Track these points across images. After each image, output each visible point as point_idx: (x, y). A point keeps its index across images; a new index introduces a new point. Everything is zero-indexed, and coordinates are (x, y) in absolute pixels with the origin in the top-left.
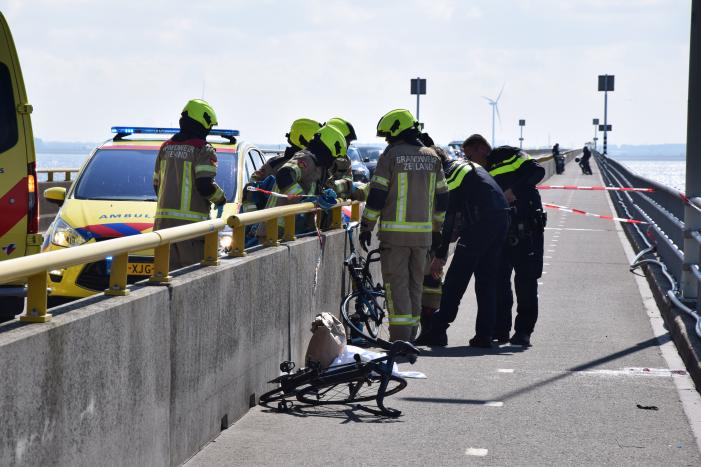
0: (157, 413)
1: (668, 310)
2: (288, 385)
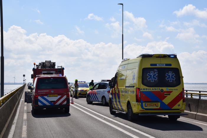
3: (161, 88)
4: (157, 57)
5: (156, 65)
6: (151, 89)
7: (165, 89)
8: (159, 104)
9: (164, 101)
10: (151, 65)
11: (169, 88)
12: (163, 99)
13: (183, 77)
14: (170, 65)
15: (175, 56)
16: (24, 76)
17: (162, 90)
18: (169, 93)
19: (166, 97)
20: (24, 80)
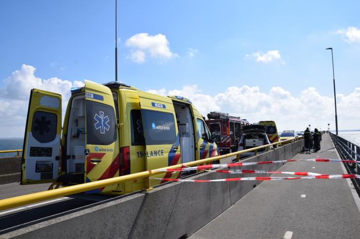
5: (266, 125)
14: (272, 125)
15: (274, 122)
17: (87, 152)
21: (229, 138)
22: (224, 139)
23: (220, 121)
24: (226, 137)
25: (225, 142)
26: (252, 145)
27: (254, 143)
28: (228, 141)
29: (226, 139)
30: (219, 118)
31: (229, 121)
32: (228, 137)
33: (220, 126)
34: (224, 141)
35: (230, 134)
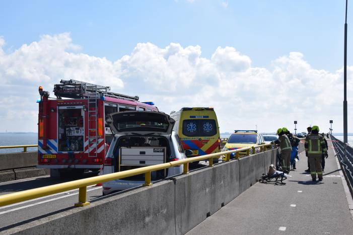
0: (237, 183)
1: (341, 164)
2: (264, 178)
3: (199, 137)
4: (196, 110)
5: (195, 117)
6: (191, 138)
7: (203, 138)
8: (198, 151)
9: (201, 149)
10: (191, 117)
11: (207, 137)
12: (201, 147)
13: (219, 128)
14: (208, 117)
15: (212, 109)
16: (296, 122)
17: (200, 140)
18: (207, 141)
19: (203, 145)
20: (296, 129)
21: (102, 143)
22: (91, 144)
23: (84, 103)
24: (94, 140)
25: (92, 153)
26: (138, 163)
27: (142, 158)
28: (99, 151)
29: (95, 145)
30: (81, 96)
31: (105, 104)
32: (101, 140)
33: (83, 114)
34: (91, 149)
35: (106, 132)
